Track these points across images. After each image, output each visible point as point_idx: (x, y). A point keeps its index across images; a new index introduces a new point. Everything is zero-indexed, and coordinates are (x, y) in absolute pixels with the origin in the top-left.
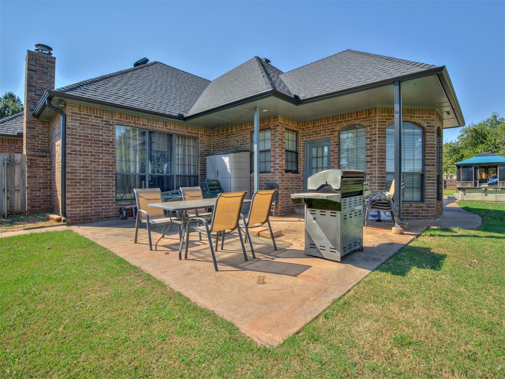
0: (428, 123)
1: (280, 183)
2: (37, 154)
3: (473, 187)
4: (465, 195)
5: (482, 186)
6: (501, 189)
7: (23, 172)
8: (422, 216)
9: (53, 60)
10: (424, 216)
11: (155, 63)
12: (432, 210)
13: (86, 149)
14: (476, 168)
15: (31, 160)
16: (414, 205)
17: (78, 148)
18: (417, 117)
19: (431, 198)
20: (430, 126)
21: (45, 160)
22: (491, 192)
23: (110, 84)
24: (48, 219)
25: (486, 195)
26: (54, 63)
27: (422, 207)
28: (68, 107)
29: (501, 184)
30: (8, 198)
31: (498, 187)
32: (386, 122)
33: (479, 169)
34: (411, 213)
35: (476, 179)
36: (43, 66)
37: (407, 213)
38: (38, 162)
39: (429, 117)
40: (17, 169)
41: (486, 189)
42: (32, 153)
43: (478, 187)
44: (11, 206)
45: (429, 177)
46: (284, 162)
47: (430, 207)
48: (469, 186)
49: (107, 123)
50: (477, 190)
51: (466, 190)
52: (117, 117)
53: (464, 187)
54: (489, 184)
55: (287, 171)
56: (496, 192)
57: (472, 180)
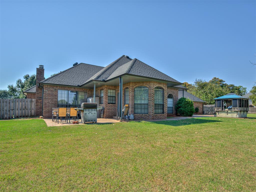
0: (149, 86)
1: (105, 107)
2: (39, 99)
3: (221, 110)
4: (218, 114)
5: (226, 110)
6: (234, 111)
7: (34, 104)
8: (147, 119)
9: (43, 70)
10: (148, 119)
11: (81, 63)
12: (151, 117)
13: (49, 97)
14: (223, 101)
15: (37, 100)
16: (144, 115)
17: (47, 97)
18: (145, 84)
19: (150, 112)
20: (150, 87)
21: (41, 100)
22: (230, 113)
23: (58, 77)
24: (39, 117)
25: (227, 114)
26: (44, 71)
27: (147, 115)
28: (44, 86)
29: (233, 109)
30: (30, 111)
31: (232, 110)
32: (134, 86)
33: (224, 102)
34: (143, 117)
35: (223, 107)
36: (41, 72)
37: (141, 117)
38: (39, 101)
39: (150, 84)
40: (33, 103)
41: (227, 111)
42: (37, 98)
43: (224, 110)
44: (31, 114)
45: (149, 105)
46: (107, 100)
47: (150, 115)
48: (220, 110)
49: (55, 90)
50: (223, 112)
51: (219, 112)
52: (58, 87)
53: (218, 110)
54: (228, 109)
55: (109, 103)
56: (232, 113)
57: (221, 107)
